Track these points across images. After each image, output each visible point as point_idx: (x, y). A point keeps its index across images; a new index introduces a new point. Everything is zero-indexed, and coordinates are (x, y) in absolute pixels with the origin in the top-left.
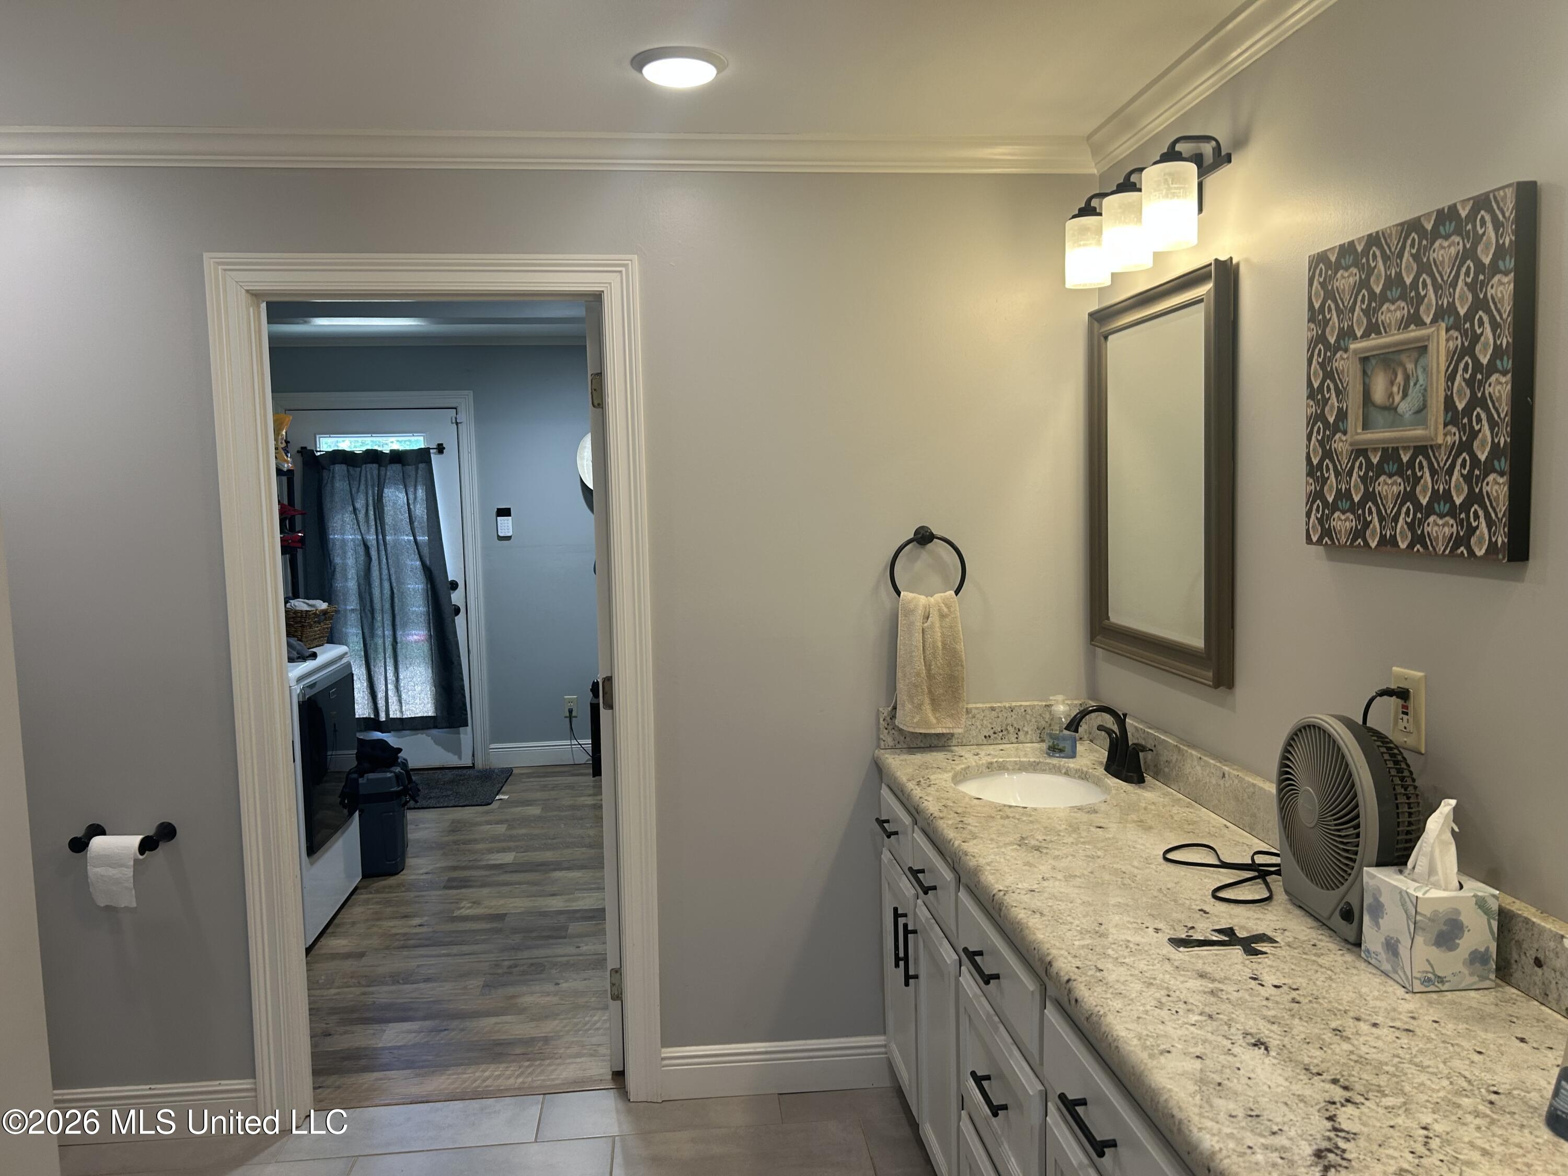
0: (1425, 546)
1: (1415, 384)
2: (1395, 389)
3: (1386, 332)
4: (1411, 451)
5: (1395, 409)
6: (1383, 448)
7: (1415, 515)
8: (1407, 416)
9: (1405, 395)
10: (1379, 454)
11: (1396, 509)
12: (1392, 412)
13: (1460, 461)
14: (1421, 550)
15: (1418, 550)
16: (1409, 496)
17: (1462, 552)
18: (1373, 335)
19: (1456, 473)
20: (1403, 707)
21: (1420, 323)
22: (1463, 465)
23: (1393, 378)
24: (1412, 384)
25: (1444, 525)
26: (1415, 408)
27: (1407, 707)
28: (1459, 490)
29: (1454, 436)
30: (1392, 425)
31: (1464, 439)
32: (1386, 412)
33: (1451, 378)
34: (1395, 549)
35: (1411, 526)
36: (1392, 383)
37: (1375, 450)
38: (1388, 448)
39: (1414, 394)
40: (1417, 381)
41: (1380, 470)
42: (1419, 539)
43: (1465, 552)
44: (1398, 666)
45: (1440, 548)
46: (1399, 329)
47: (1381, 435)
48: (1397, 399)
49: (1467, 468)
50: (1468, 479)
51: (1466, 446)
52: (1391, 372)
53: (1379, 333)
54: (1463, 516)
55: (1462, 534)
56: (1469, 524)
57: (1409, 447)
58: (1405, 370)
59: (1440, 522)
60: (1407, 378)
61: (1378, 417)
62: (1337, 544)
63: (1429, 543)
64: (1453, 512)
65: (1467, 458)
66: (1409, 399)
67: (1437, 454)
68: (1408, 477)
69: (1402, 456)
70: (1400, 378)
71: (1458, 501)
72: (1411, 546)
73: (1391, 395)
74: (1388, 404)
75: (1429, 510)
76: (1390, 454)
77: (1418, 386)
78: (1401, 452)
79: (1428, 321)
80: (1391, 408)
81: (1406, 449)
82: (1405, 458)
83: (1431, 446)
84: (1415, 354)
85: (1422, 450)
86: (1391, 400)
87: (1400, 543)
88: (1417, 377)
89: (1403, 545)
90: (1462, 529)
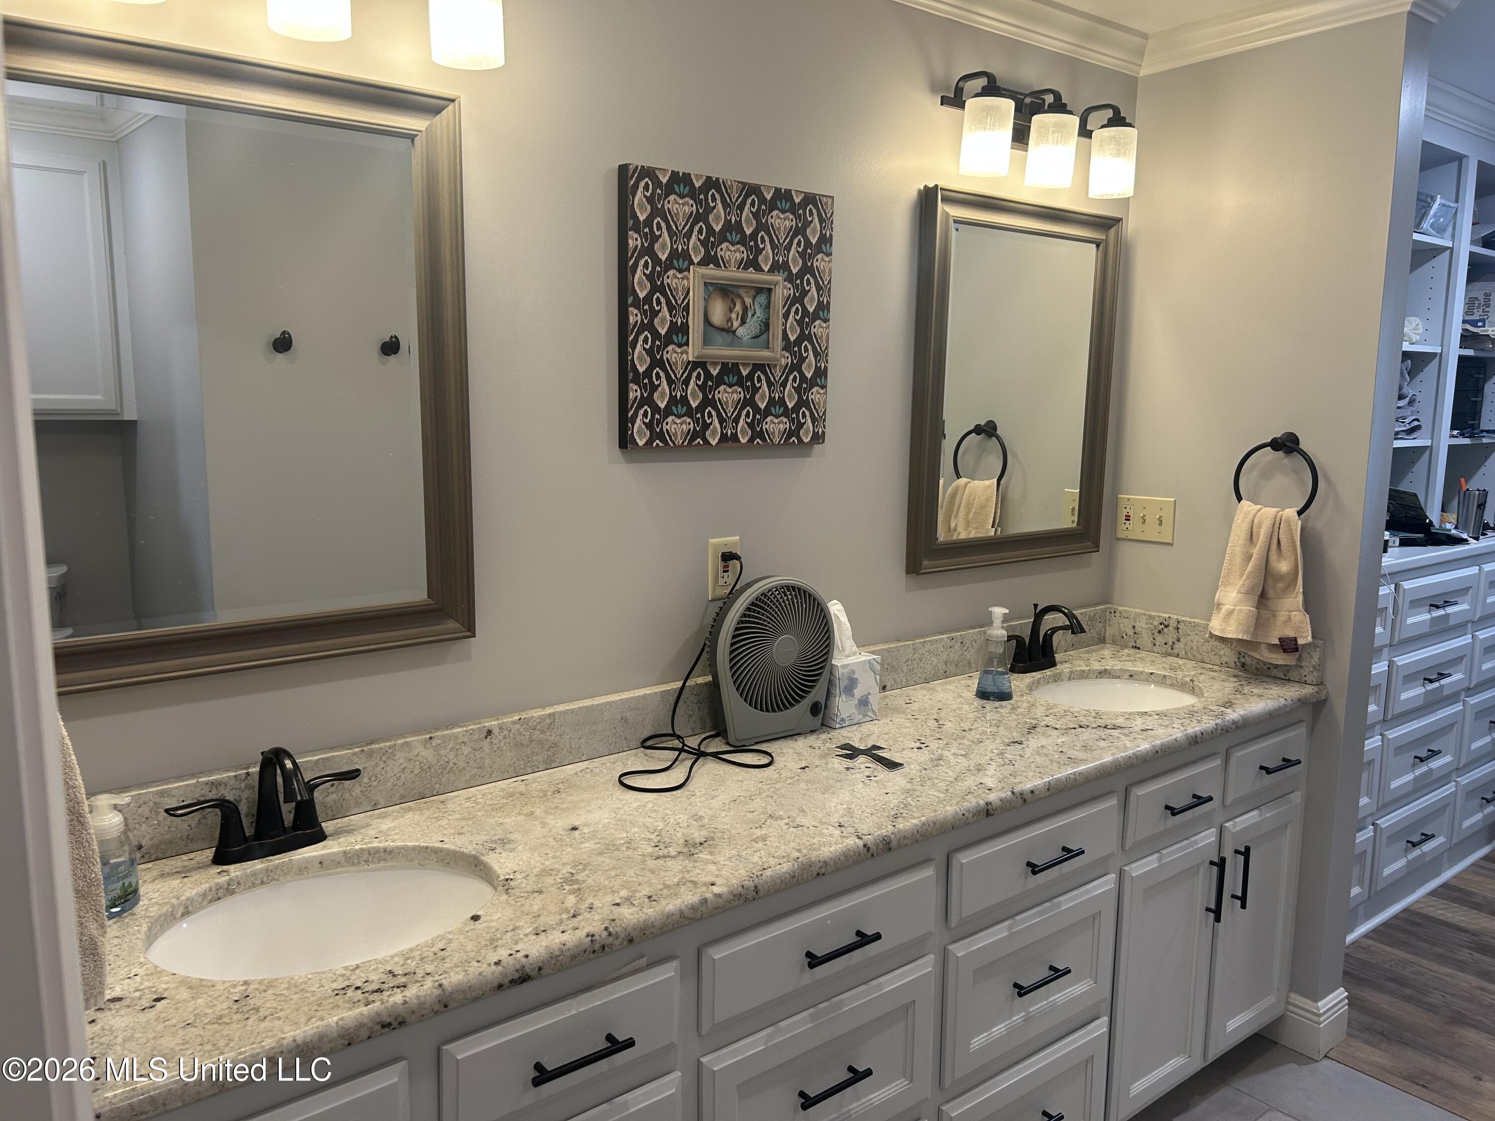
0: (764, 440)
1: (753, 315)
2: (734, 316)
3: (725, 267)
4: (750, 368)
5: (734, 332)
6: (723, 363)
7: (754, 417)
8: (745, 339)
9: (743, 322)
10: (719, 367)
11: (736, 412)
12: (731, 334)
13: (791, 377)
14: (760, 442)
15: (758, 443)
16: (749, 402)
17: (794, 441)
18: (712, 265)
19: (789, 385)
20: (724, 567)
21: (759, 269)
22: (794, 380)
23: (732, 306)
24: (750, 314)
25: (779, 423)
26: (753, 334)
27: (728, 566)
28: (791, 397)
29: (785, 359)
30: (731, 345)
31: (795, 362)
32: (725, 333)
33: (786, 316)
34: (736, 444)
35: (751, 425)
36: (731, 311)
37: (715, 364)
38: (728, 363)
39: (752, 323)
40: (755, 313)
41: (719, 381)
42: (758, 434)
43: (796, 441)
44: (713, 538)
45: (776, 440)
46: (738, 268)
47: (723, 352)
48: (736, 324)
49: (798, 382)
50: (798, 390)
51: (796, 367)
52: (730, 301)
53: (718, 265)
54: (794, 416)
55: (793, 428)
56: (799, 421)
57: (748, 364)
58: (743, 302)
59: (776, 421)
60: (745, 309)
61: (718, 337)
62: (672, 445)
63: (767, 437)
64: (786, 413)
65: (797, 375)
66: (747, 326)
67: (773, 371)
68: (748, 387)
69: (742, 370)
70: (738, 308)
71: (790, 405)
72: (751, 440)
73: (729, 320)
74: (726, 327)
75: (767, 413)
76: (730, 369)
77: (755, 317)
78: (741, 367)
79: (766, 269)
80: (729, 331)
81: (744, 365)
82: (745, 373)
83: (768, 365)
84: (753, 292)
85: (759, 367)
86: (730, 324)
87: (741, 439)
88: (755, 310)
89: (744, 441)
90: (793, 425)
